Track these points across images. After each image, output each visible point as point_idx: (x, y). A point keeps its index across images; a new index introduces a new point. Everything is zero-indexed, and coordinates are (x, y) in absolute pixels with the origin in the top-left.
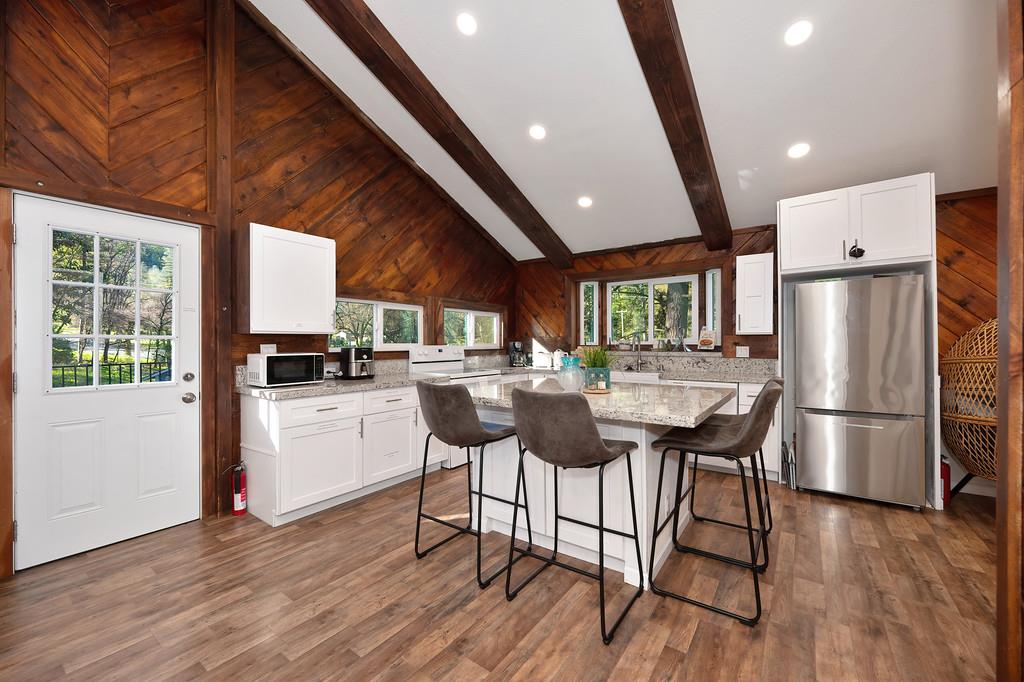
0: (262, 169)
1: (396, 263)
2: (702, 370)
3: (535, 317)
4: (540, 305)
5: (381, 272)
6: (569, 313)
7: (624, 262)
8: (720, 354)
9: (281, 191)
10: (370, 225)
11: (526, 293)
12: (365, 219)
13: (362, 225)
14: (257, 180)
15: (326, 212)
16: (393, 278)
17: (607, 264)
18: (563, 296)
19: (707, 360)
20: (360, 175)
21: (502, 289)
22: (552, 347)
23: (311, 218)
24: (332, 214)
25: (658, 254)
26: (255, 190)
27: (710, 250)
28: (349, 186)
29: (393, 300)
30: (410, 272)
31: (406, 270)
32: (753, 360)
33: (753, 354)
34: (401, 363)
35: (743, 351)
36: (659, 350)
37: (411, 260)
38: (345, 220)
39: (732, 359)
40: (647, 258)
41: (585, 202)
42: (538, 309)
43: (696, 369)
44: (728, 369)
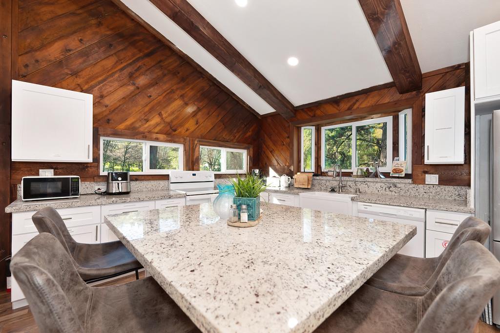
0: (43, 47)
1: (160, 114)
2: (393, 193)
3: (271, 152)
4: (274, 144)
5: (147, 121)
6: (292, 149)
7: (331, 109)
8: (410, 181)
9: (61, 62)
10: (138, 88)
11: (266, 136)
12: (134, 84)
13: (131, 88)
14: (39, 55)
15: (100, 79)
16: (157, 125)
17: (318, 112)
18: (288, 137)
19: (398, 185)
20: (130, 54)
21: (249, 134)
22: (281, 173)
23: (87, 82)
24: (104, 80)
25: (357, 101)
26: (37, 61)
27: (401, 93)
28: (119, 61)
29: (157, 140)
30: (172, 121)
31: (168, 120)
32: (442, 187)
33: (442, 182)
34: (162, 183)
35: (432, 179)
36: (357, 176)
37: (173, 113)
38: (116, 84)
39: (421, 186)
40: (349, 105)
41: (293, 62)
42: (273, 147)
43: (388, 192)
44: (417, 194)
